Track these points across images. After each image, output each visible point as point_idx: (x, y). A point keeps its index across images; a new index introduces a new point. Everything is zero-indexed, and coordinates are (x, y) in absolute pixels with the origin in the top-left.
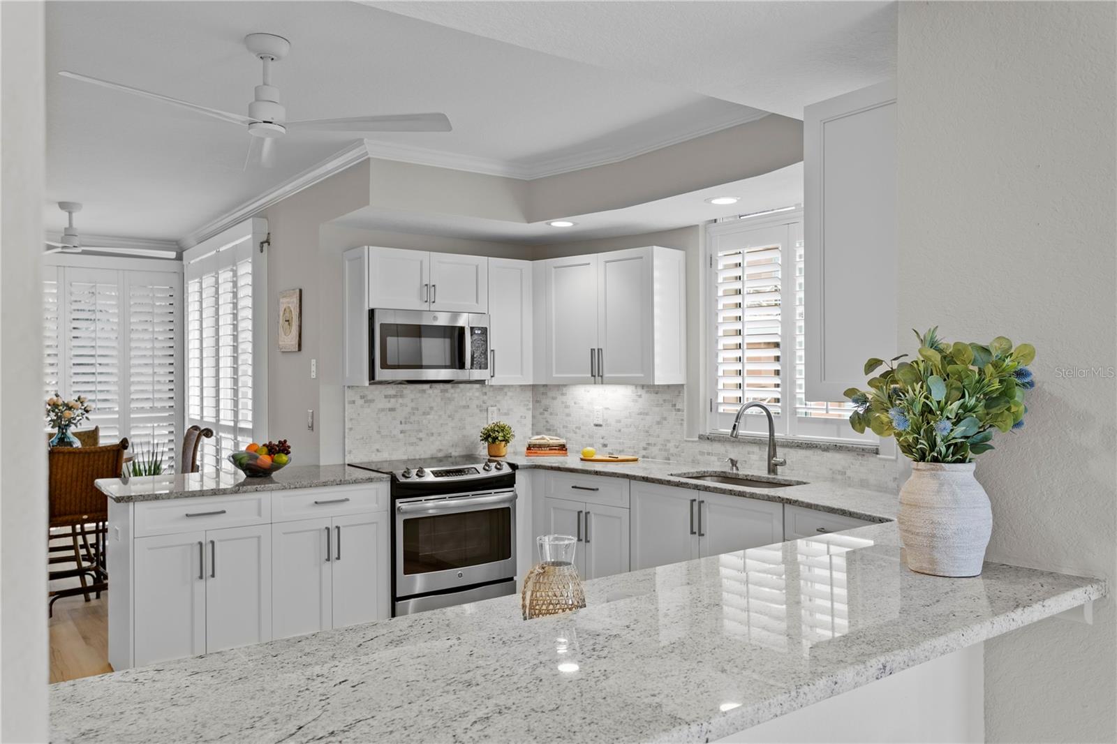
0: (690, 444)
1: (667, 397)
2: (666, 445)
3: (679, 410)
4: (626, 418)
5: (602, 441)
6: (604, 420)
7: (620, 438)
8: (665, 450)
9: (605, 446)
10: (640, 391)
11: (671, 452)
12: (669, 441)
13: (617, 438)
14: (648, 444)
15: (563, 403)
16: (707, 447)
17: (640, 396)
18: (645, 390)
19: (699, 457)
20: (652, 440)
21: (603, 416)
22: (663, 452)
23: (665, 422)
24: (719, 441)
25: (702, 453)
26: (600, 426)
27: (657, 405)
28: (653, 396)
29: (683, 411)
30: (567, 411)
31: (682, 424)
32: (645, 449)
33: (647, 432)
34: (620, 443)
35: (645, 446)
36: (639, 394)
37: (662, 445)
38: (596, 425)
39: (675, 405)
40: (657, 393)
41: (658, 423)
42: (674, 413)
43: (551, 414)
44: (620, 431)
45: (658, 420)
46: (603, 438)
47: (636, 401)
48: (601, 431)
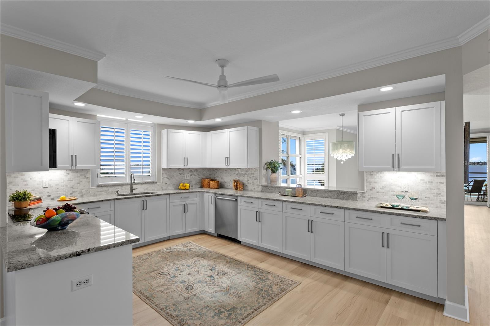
0: (93, 189)
1: (82, 174)
2: (81, 191)
3: (88, 178)
4: (61, 183)
5: (48, 194)
6: (49, 185)
7: (58, 192)
8: (81, 193)
9: (50, 196)
10: (68, 172)
11: (84, 193)
12: (83, 189)
13: (56, 192)
14: (73, 192)
15: (22, 179)
16: (100, 189)
17: (69, 174)
18: (71, 171)
19: (97, 193)
20: (74, 190)
21: (48, 183)
22: (80, 194)
23: (81, 183)
24: (105, 186)
25: (98, 192)
26: (47, 188)
27: (78, 177)
28: (75, 174)
29: (90, 178)
30: (25, 183)
31: (89, 183)
32: (71, 194)
33: (72, 187)
34: (58, 194)
35: (71, 193)
36: (68, 173)
37: (80, 191)
38: (44, 188)
39: (86, 176)
40: (77, 172)
41: (78, 183)
42: (85, 179)
43: (14, 185)
44: (58, 189)
45: (78, 182)
46: (48, 193)
47: (67, 176)
48: (47, 190)
